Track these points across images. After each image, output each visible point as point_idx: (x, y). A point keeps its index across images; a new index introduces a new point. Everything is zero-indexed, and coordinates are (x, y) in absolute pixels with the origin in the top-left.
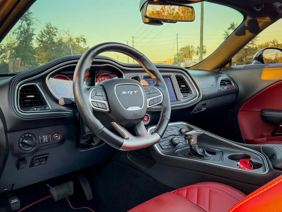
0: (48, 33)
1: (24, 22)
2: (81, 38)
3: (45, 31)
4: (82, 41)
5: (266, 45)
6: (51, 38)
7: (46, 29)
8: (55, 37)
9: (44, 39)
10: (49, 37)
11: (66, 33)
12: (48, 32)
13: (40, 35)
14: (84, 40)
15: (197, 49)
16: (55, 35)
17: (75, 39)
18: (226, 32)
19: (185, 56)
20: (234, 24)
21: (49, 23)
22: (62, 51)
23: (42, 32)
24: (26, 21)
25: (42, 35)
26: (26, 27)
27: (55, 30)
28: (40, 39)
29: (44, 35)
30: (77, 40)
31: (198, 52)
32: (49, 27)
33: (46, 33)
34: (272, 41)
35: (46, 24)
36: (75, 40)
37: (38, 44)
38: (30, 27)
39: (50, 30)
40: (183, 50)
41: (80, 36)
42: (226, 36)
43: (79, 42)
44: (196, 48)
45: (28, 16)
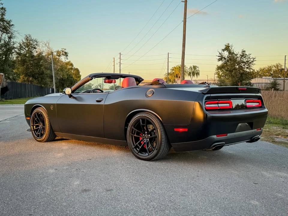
0: (28, 46)
1: (4, 34)
2: (63, 51)
3: (24, 43)
4: (64, 55)
5: (268, 69)
6: (30, 51)
7: (24, 41)
8: (35, 50)
9: (22, 52)
10: (28, 50)
11: (46, 45)
12: (27, 44)
13: (18, 47)
14: (66, 54)
15: (189, 70)
16: (35, 48)
17: (55, 52)
18: (220, 54)
19: (177, 77)
20: (230, 45)
21: (29, 35)
22: (41, 65)
23: (20, 44)
24: (6, 33)
25: (21, 48)
26: (8, 40)
27: (35, 43)
28: (18, 52)
29: (22, 47)
30: (57, 54)
31: (190, 73)
32: (28, 39)
33: (24, 45)
34: (275, 65)
35: (25, 36)
36: (55, 54)
37: (16, 56)
38: (11, 40)
39: (29, 42)
40: (175, 69)
41: (61, 50)
42: (220, 57)
43: (59, 56)
44: (188, 68)
45: (9, 28)
